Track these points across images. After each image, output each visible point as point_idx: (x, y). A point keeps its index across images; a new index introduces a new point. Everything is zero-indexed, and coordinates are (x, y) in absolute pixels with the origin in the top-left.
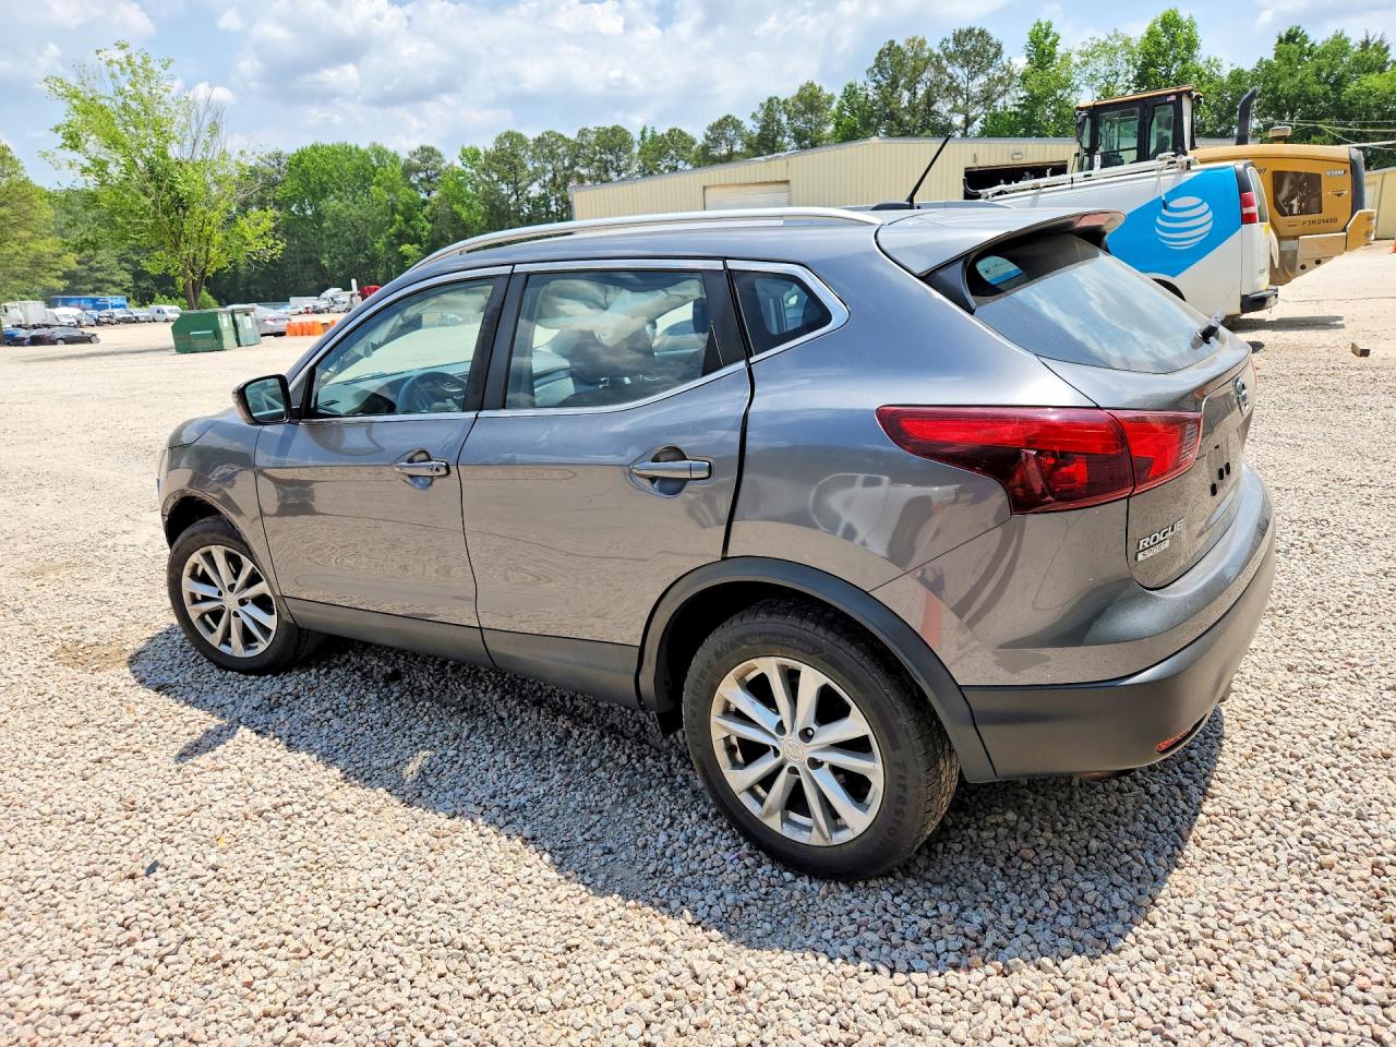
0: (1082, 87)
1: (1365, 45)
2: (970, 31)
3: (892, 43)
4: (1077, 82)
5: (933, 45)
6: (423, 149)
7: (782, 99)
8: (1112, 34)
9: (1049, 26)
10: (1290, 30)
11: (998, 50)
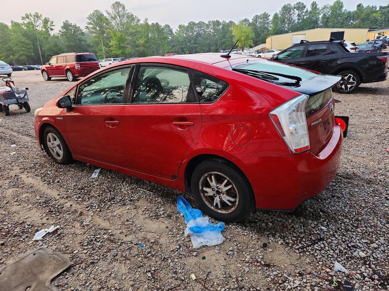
1: (372, 7)
2: (300, 2)
3: (285, 5)
5: (292, 5)
6: (166, 25)
8: (327, 4)
9: (315, 2)
10: (359, 4)
11: (305, 7)
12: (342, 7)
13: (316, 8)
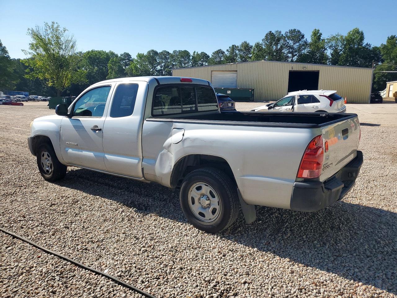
0: (328, 49)
2: (295, 30)
3: (270, 32)
4: (326, 47)
5: (283, 33)
6: (125, 53)
7: (237, 46)
8: (337, 34)
9: (319, 30)
10: (392, 36)
11: (303, 37)
12: (362, 39)
13: (319, 38)
